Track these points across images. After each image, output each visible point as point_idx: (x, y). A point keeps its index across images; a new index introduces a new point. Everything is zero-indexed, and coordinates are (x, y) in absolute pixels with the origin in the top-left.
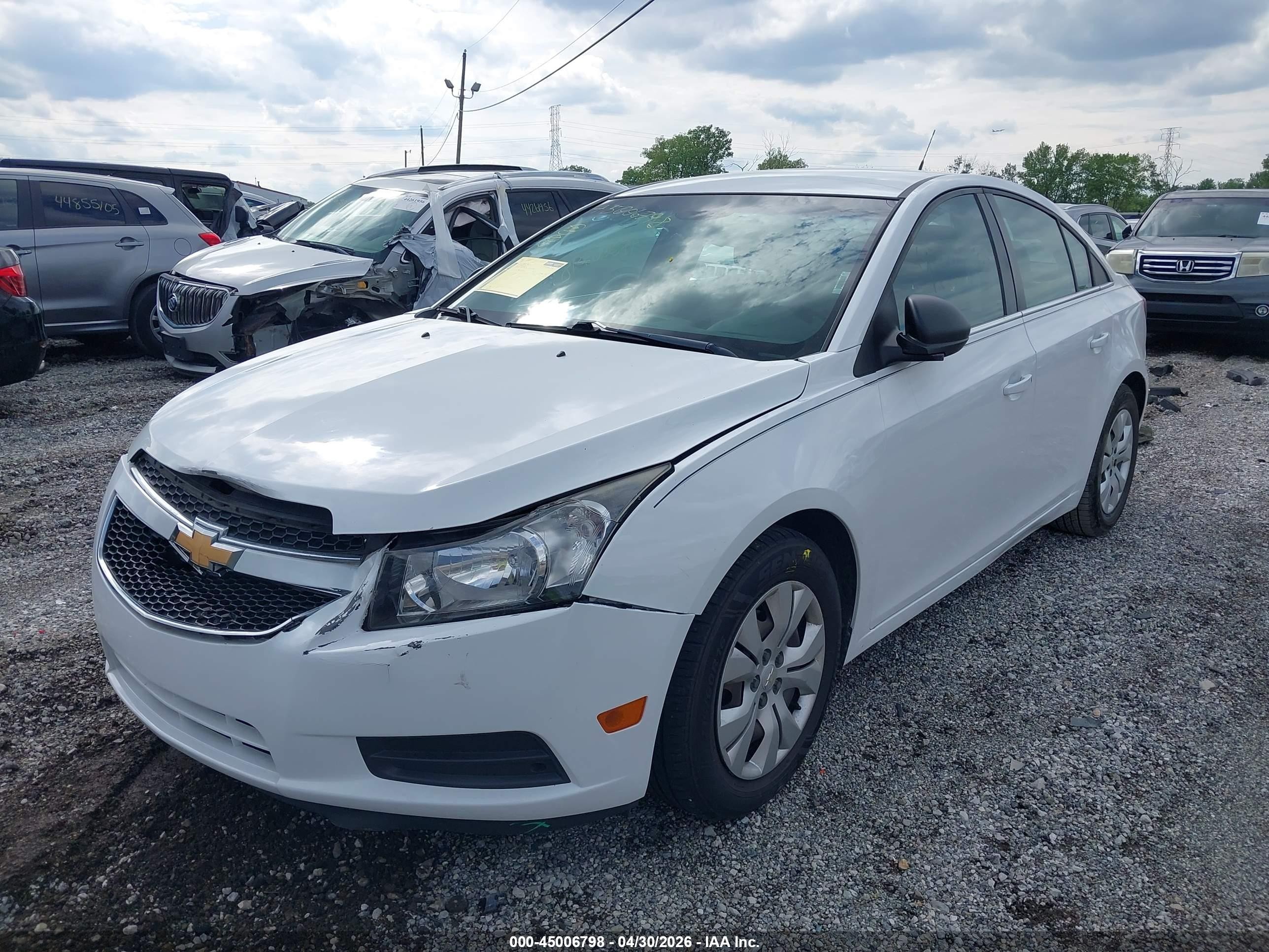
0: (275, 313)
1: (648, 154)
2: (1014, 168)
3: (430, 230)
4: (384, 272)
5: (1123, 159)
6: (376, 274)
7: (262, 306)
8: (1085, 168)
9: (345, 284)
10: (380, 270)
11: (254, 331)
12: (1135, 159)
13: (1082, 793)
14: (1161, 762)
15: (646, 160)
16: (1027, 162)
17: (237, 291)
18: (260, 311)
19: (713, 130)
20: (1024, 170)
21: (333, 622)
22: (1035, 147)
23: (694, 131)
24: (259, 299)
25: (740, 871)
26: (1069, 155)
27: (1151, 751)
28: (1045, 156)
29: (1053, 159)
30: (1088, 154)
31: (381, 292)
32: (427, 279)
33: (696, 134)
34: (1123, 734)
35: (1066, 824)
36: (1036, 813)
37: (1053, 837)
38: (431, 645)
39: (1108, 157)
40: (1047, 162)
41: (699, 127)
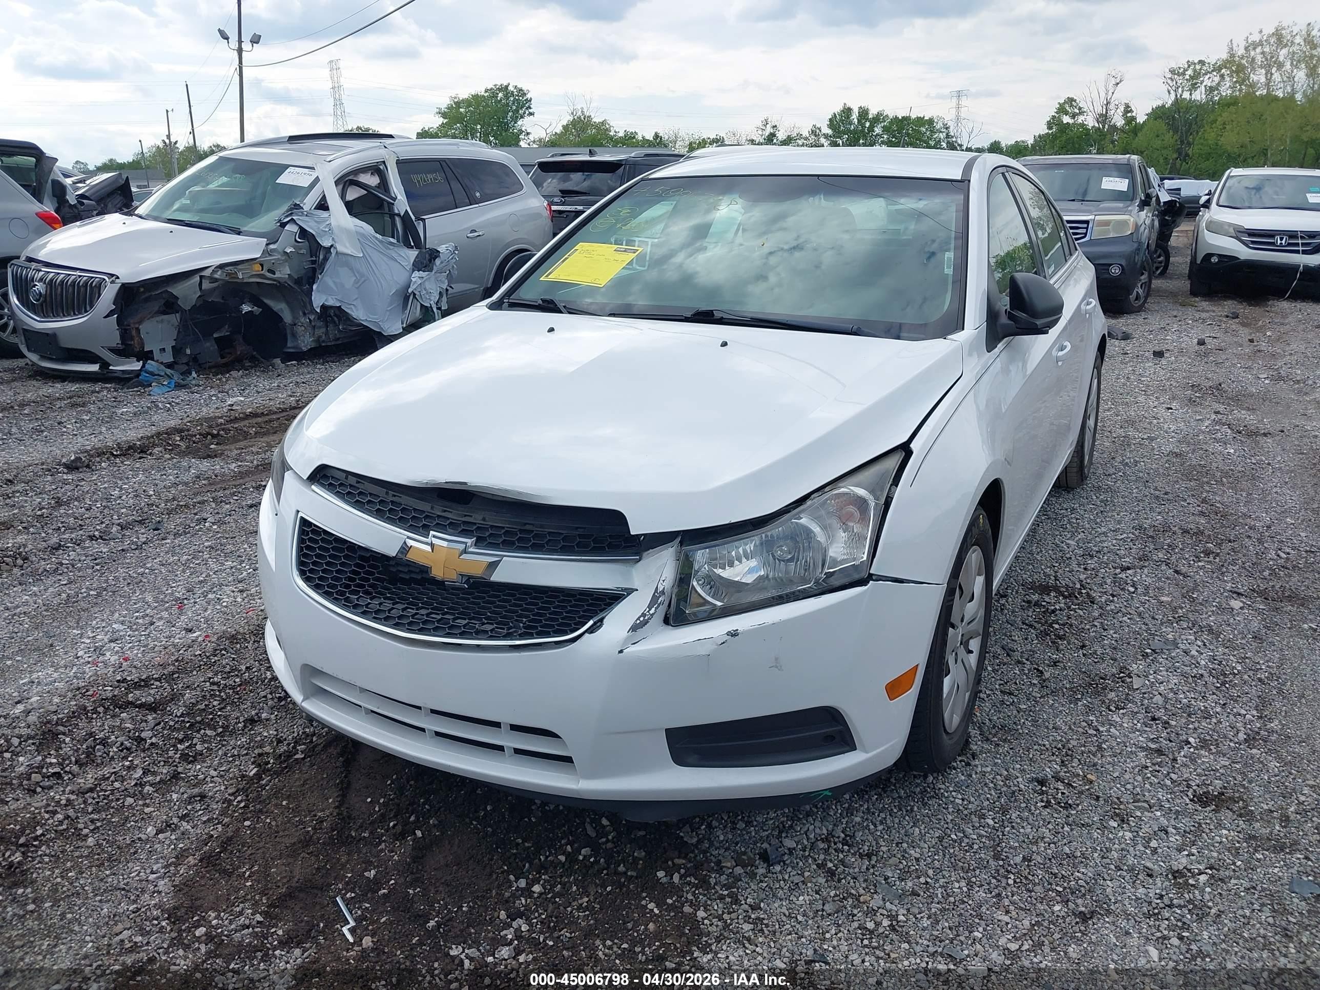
0: (163, 302)
1: (444, 115)
2: (820, 129)
3: (323, 205)
4: (279, 253)
5: (920, 121)
6: (270, 255)
7: (147, 295)
8: (886, 129)
9: (239, 267)
10: (273, 250)
11: (140, 322)
12: (931, 121)
13: (1193, 702)
14: (1236, 671)
15: (440, 121)
16: (832, 123)
17: (118, 278)
18: (147, 300)
19: (511, 88)
20: (830, 132)
21: (642, 619)
22: (838, 109)
23: (491, 89)
24: (143, 286)
25: (963, 800)
26: (870, 116)
27: (1224, 663)
28: (848, 118)
29: (856, 121)
30: (887, 116)
31: (278, 275)
32: (326, 259)
33: (493, 93)
34: (1197, 651)
35: (1195, 729)
36: (1168, 723)
37: (1191, 740)
38: (749, 632)
39: (906, 119)
40: (851, 123)
41: (495, 85)
